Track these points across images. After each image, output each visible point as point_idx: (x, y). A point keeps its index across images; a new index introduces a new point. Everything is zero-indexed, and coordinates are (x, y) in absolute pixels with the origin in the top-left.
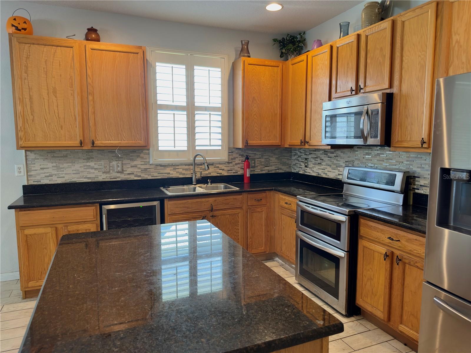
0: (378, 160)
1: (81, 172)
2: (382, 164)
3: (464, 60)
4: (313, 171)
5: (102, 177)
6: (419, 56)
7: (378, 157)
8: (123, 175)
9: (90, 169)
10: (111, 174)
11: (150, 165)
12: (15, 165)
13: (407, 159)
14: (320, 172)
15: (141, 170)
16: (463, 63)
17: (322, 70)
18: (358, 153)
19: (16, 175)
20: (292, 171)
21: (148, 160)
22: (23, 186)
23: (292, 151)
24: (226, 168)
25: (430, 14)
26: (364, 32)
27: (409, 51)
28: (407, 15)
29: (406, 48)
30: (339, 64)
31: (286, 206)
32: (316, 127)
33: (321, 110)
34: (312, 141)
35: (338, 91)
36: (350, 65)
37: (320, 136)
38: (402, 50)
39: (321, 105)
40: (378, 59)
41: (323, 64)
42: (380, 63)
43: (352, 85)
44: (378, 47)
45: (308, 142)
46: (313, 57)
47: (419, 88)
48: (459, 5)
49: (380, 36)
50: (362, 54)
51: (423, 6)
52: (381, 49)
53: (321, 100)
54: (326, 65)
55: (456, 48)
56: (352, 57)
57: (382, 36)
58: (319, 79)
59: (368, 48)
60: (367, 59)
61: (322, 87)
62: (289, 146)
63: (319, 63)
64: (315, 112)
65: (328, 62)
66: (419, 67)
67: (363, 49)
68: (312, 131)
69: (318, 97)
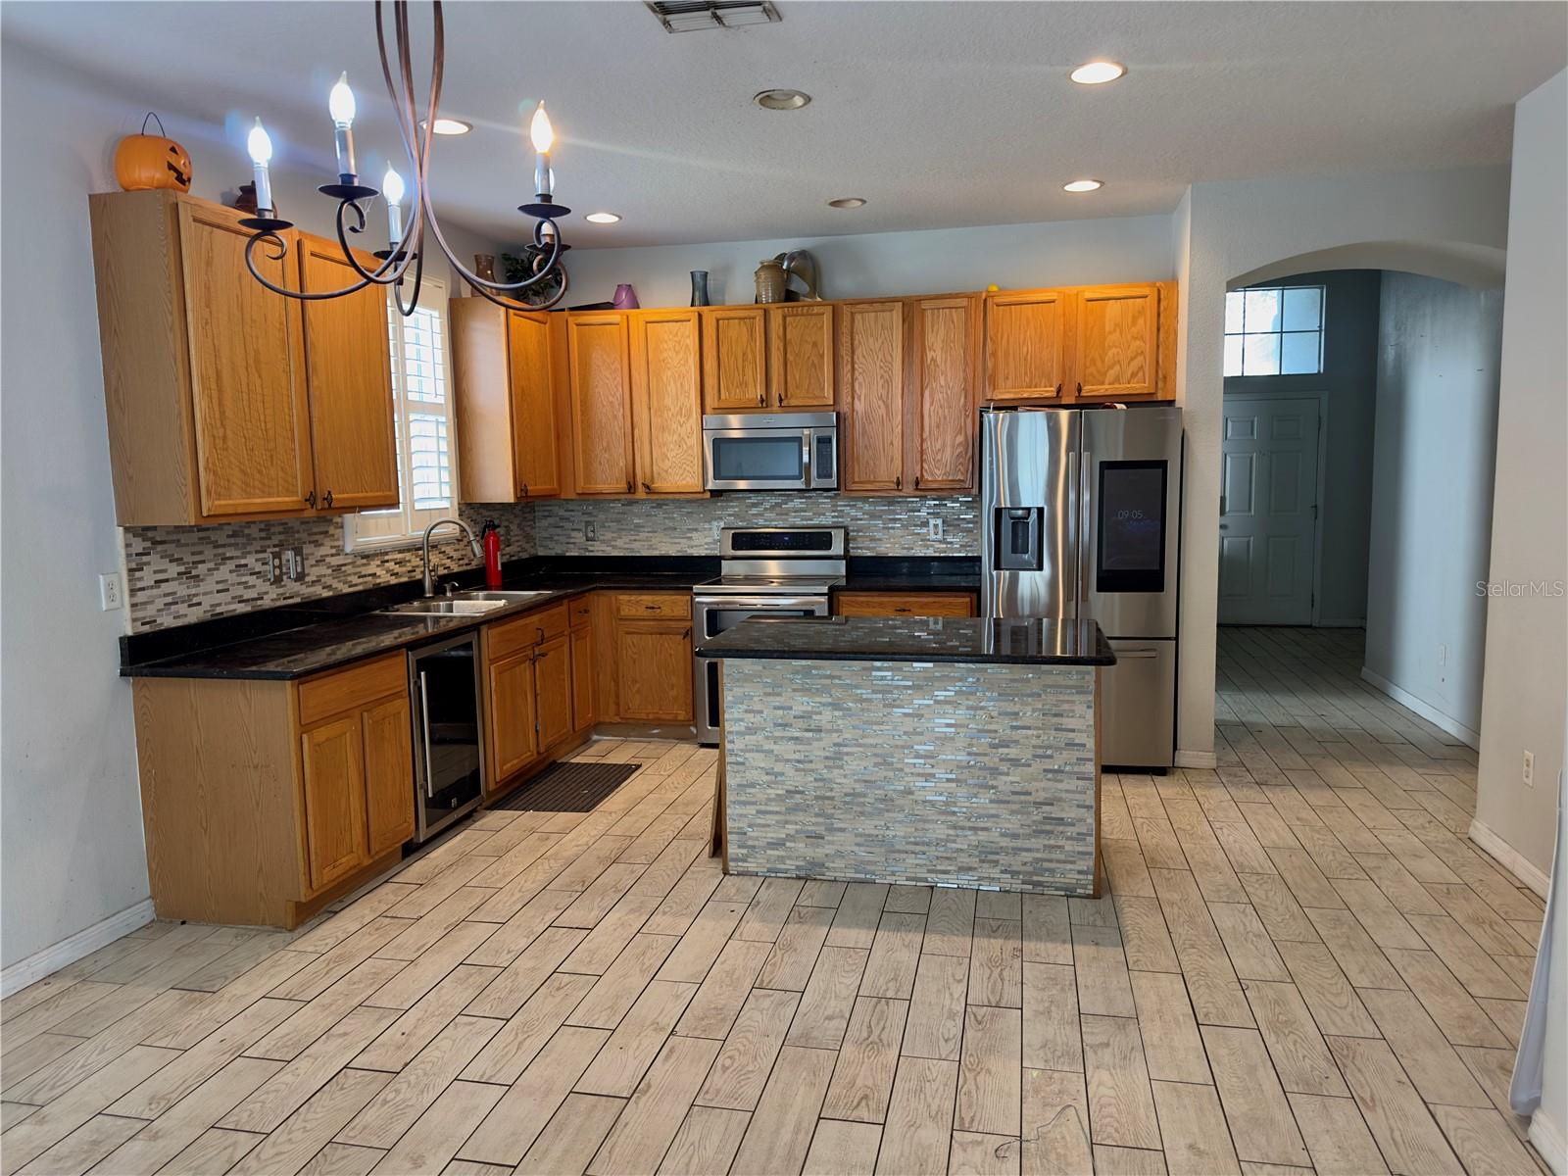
1: (233, 585)
2: (787, 520)
3: (943, 383)
4: (614, 547)
5: (271, 597)
6: (881, 367)
8: (304, 587)
9: (246, 575)
10: (283, 586)
11: (347, 554)
12: (101, 577)
14: (636, 545)
15: (333, 571)
16: (941, 386)
17: (677, 353)
19: (104, 609)
20: (540, 554)
21: (340, 543)
22: (121, 638)
23: (536, 509)
24: (455, 555)
25: (896, 316)
26: (780, 311)
27: (864, 357)
28: (858, 306)
29: (858, 352)
30: (723, 350)
31: (645, 614)
32: (666, 457)
33: (681, 426)
34: (657, 485)
35: (723, 397)
36: (750, 356)
37: (682, 475)
38: (853, 353)
39: (679, 417)
40: (809, 358)
41: (679, 343)
42: (813, 364)
43: (759, 391)
44: (809, 340)
45: (648, 487)
46: (647, 322)
47: (883, 411)
48: (933, 315)
49: (812, 324)
50: (776, 344)
51: (885, 302)
52: (815, 344)
53: (678, 408)
54: (687, 345)
55: (932, 367)
56: (753, 344)
57: (815, 324)
58: (669, 369)
59: (788, 337)
60: (786, 354)
61: (679, 385)
62: (578, 497)
63: (666, 338)
64: (663, 429)
65: (692, 341)
66: (881, 382)
67: (779, 337)
68: (657, 465)
69: (668, 401)
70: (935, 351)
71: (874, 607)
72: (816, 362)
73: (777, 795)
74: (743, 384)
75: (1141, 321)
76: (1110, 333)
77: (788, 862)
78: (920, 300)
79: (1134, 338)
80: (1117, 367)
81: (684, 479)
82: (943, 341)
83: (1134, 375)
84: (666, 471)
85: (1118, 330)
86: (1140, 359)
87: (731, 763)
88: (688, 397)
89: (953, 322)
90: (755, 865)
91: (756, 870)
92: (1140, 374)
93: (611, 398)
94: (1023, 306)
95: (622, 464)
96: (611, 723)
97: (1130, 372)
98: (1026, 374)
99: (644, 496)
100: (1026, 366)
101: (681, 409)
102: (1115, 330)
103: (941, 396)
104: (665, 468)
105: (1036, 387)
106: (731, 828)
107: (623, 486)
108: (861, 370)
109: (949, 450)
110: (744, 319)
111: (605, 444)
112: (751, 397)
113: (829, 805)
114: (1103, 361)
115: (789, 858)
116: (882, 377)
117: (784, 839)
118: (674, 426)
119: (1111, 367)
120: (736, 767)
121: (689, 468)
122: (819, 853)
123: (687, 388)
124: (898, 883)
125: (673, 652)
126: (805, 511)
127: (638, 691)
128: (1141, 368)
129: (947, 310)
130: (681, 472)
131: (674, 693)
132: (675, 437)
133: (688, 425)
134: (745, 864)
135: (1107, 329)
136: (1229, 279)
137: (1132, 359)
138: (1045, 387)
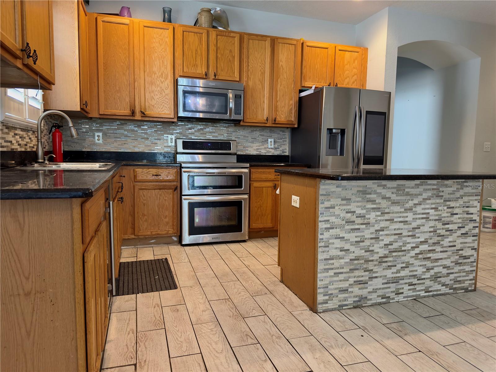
0: (201, 134)
6: (260, 66)
7: (201, 131)
13: (227, 132)
16: (285, 78)
17: (161, 45)
18: (180, 128)
25: (268, 43)
26: (215, 32)
27: (253, 60)
28: (252, 36)
29: (250, 57)
30: (186, 47)
31: (151, 179)
32: (153, 98)
33: (162, 83)
34: (148, 113)
35: (185, 71)
36: (199, 51)
37: (162, 108)
38: (248, 58)
39: (161, 78)
40: (228, 57)
41: (162, 40)
42: (230, 61)
43: (204, 70)
44: (228, 48)
45: (143, 113)
46: (145, 27)
47: (260, 87)
48: (282, 46)
49: (229, 42)
50: (212, 48)
51: (263, 37)
52: (231, 51)
53: (160, 74)
54: (166, 42)
55: (281, 69)
56: (201, 46)
57: (231, 42)
58: (156, 52)
59: (218, 45)
60: (217, 53)
61: (161, 61)
62: (100, 117)
63: (155, 36)
64: (152, 83)
65: (169, 40)
66: (260, 73)
67: (214, 45)
68: (148, 102)
69: (155, 69)
70: (282, 62)
71: (266, 174)
72: (231, 59)
73: (345, 263)
74: (195, 66)
75: (356, 62)
76: (346, 65)
77: (349, 299)
78: (277, 38)
79: (354, 68)
80: (348, 79)
81: (163, 110)
82: (286, 58)
83: (353, 82)
84: (153, 106)
85: (349, 64)
86: (356, 76)
87: (321, 247)
88: (166, 68)
89: (290, 50)
90: (332, 304)
91: (332, 307)
92: (355, 82)
93: (122, 64)
94: (317, 48)
95: (128, 100)
96: (128, 239)
97: (352, 81)
98: (317, 77)
99: (140, 118)
100: (317, 74)
101: (162, 74)
102: (348, 64)
103: (284, 82)
104: (153, 104)
105: (320, 83)
106: (320, 285)
107: (127, 112)
108: (251, 66)
109: (287, 106)
110: (197, 33)
111: (118, 89)
112: (199, 72)
113: (371, 264)
114: (343, 76)
115: (350, 297)
116: (260, 70)
117: (347, 287)
118: (158, 83)
119: (346, 78)
120: (324, 249)
121: (166, 105)
122: (364, 292)
123: (165, 64)
124: (400, 300)
125: (166, 198)
126: (215, 133)
127: (146, 220)
128: (356, 80)
129: (288, 45)
130: (162, 107)
131: (167, 220)
132: (159, 89)
133: (166, 83)
134: (327, 305)
135: (345, 63)
136: (399, 46)
137: (353, 76)
138: (324, 83)
